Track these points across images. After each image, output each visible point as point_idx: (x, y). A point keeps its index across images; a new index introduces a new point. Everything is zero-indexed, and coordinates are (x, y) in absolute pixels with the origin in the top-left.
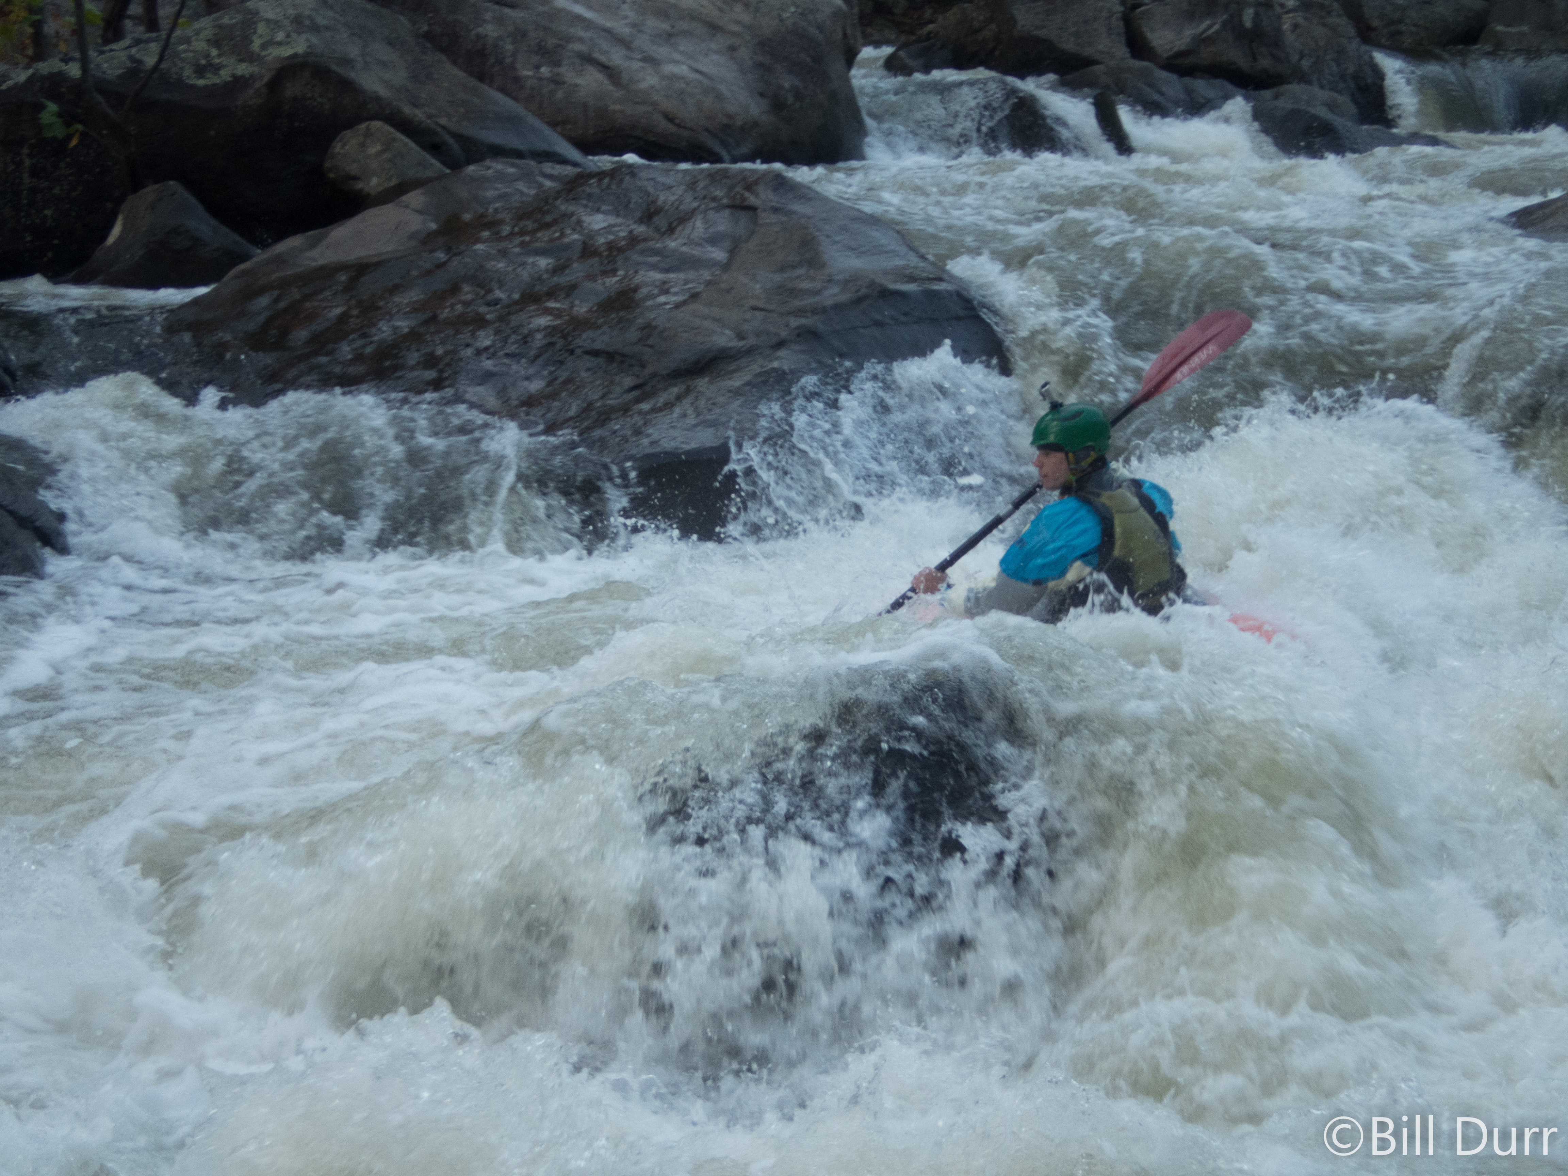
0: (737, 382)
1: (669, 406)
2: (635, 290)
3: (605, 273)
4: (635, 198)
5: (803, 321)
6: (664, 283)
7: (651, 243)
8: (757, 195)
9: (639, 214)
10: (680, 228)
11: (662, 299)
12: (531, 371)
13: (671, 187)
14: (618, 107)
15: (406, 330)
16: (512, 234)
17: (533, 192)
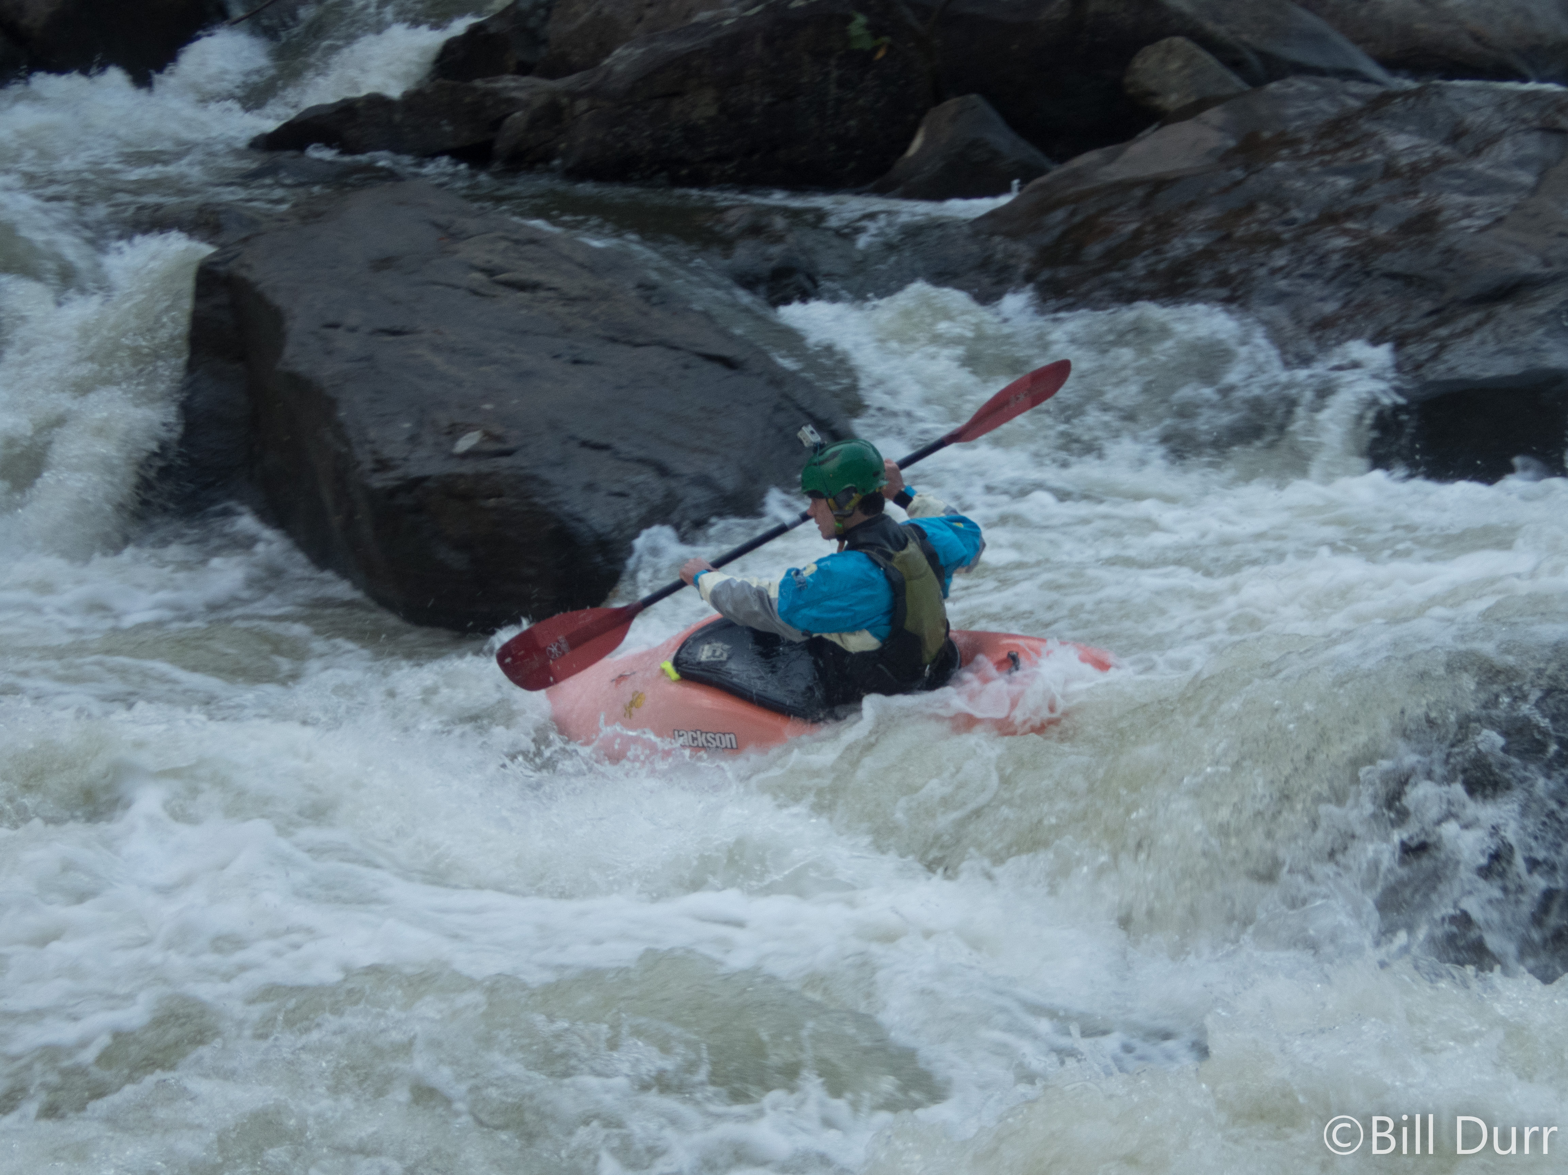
0: (1541, 309)
1: (1468, 332)
2: (1438, 212)
3: (1407, 195)
4: (1441, 118)
6: (1468, 206)
7: (1456, 165)
9: (1444, 135)
10: (1487, 150)
11: (1465, 223)
12: (1326, 292)
13: (1480, 108)
14: (1423, 26)
15: (1200, 248)
16: (1312, 154)
17: (1335, 111)
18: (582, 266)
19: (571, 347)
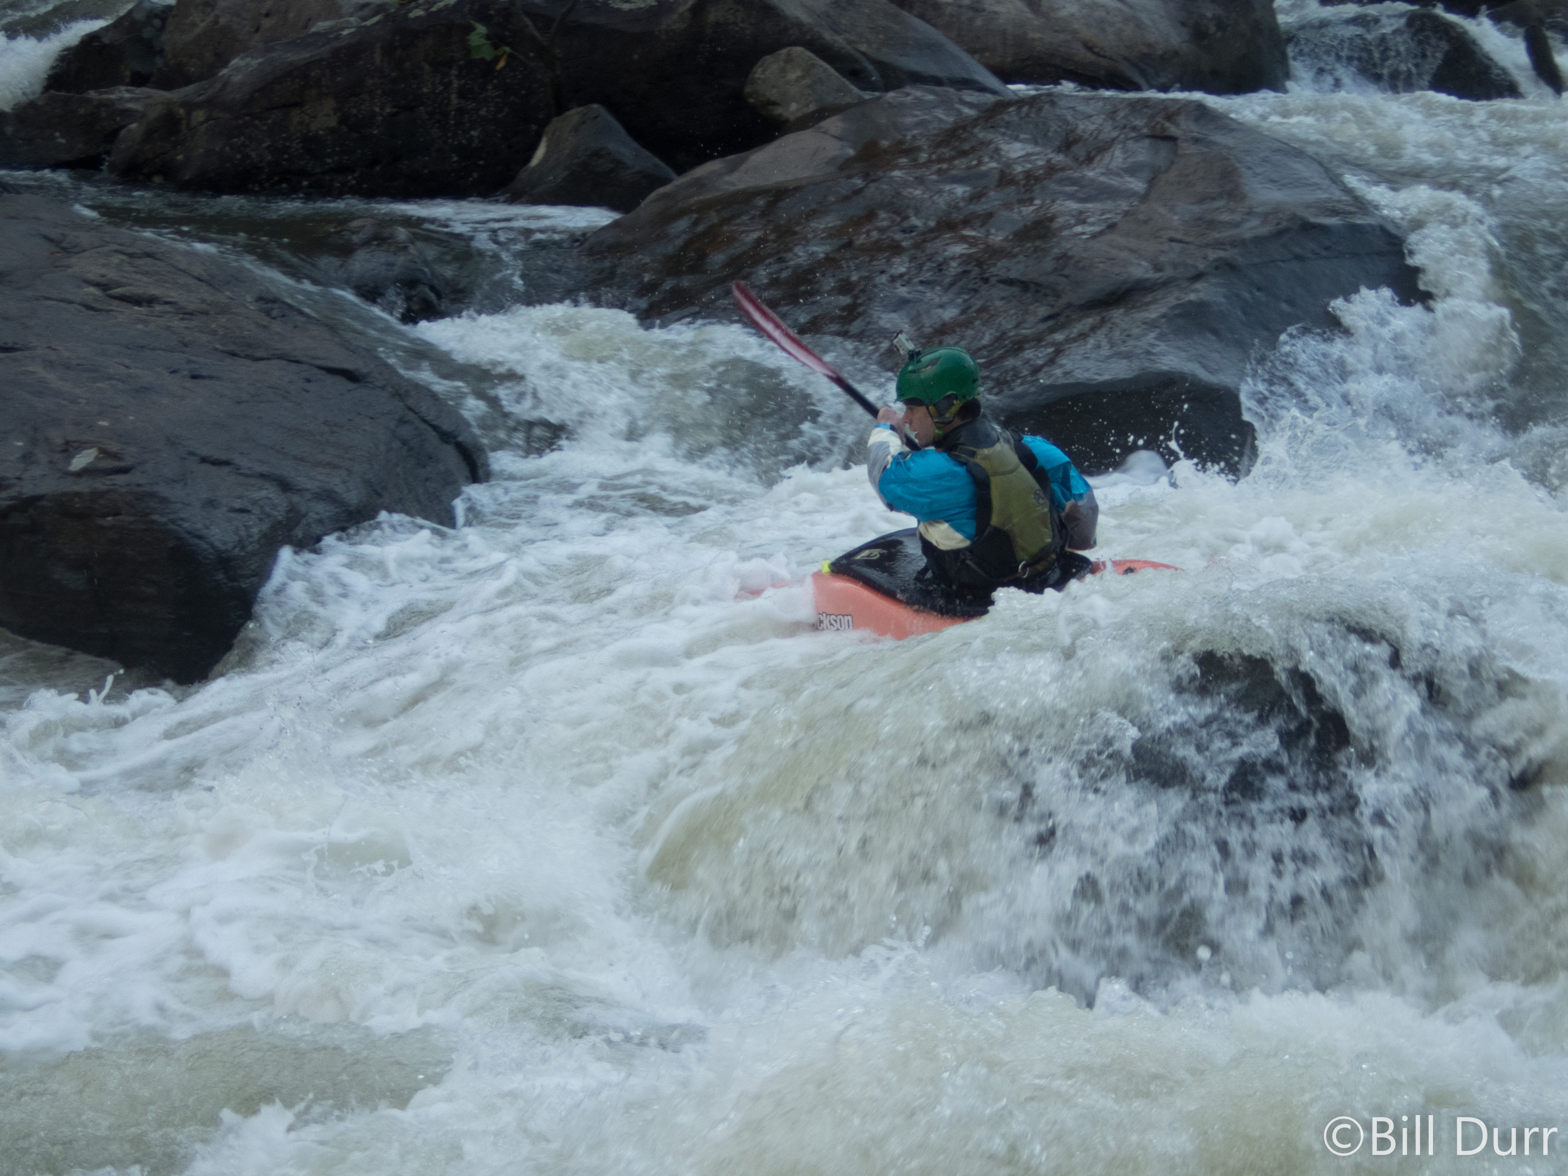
0: (1153, 313)
1: (1083, 336)
2: (1052, 219)
3: (1022, 202)
4: (1054, 126)
5: (1222, 254)
6: (1081, 212)
7: (1069, 173)
8: (1177, 125)
9: (1057, 143)
10: (1098, 158)
11: (1079, 229)
12: (945, 299)
13: (1091, 116)
14: (1037, 35)
15: (822, 256)
16: (930, 161)
17: (951, 119)
18: (200, 280)
19: (189, 362)
